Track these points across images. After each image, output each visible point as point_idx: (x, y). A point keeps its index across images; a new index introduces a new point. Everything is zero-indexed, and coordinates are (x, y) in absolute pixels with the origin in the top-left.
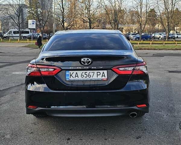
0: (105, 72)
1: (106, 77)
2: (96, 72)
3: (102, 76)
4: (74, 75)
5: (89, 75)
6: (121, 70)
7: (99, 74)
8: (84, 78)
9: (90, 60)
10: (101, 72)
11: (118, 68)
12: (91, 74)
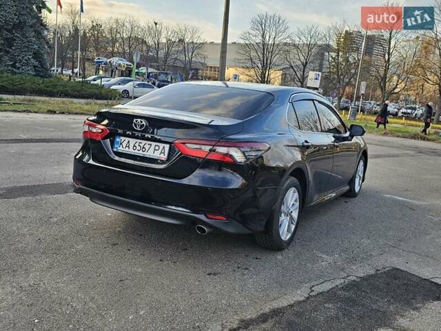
0: (167, 147)
1: (166, 156)
2: (154, 144)
3: (161, 152)
4: (124, 144)
5: (143, 148)
6: (189, 148)
7: (157, 148)
8: (136, 151)
9: (144, 123)
10: (161, 145)
11: (184, 143)
12: (147, 147)
